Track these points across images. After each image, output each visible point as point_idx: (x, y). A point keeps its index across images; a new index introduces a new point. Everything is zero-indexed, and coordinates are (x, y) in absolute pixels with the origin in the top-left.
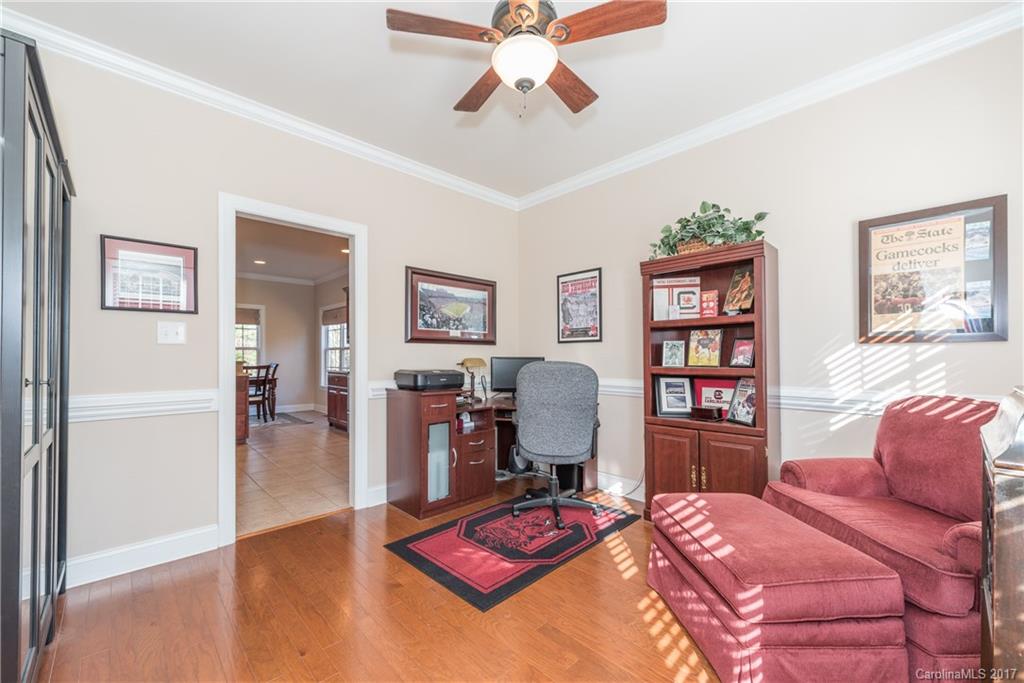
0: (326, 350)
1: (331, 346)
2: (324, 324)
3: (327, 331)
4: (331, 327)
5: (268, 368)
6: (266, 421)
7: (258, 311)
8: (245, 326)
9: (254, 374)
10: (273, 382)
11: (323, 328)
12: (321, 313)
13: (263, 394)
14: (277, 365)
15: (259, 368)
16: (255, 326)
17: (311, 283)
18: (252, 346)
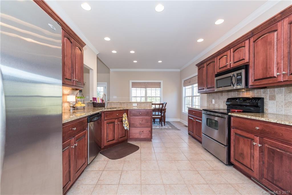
0: (185, 97)
1: (187, 95)
2: (184, 86)
3: (185, 89)
4: (187, 87)
5: (162, 104)
6: (162, 126)
7: (160, 83)
8: (157, 89)
9: (157, 106)
10: (165, 110)
11: (184, 88)
12: (183, 82)
13: (161, 115)
14: (166, 103)
15: (159, 104)
16: (159, 89)
17: (179, 70)
18: (158, 96)
